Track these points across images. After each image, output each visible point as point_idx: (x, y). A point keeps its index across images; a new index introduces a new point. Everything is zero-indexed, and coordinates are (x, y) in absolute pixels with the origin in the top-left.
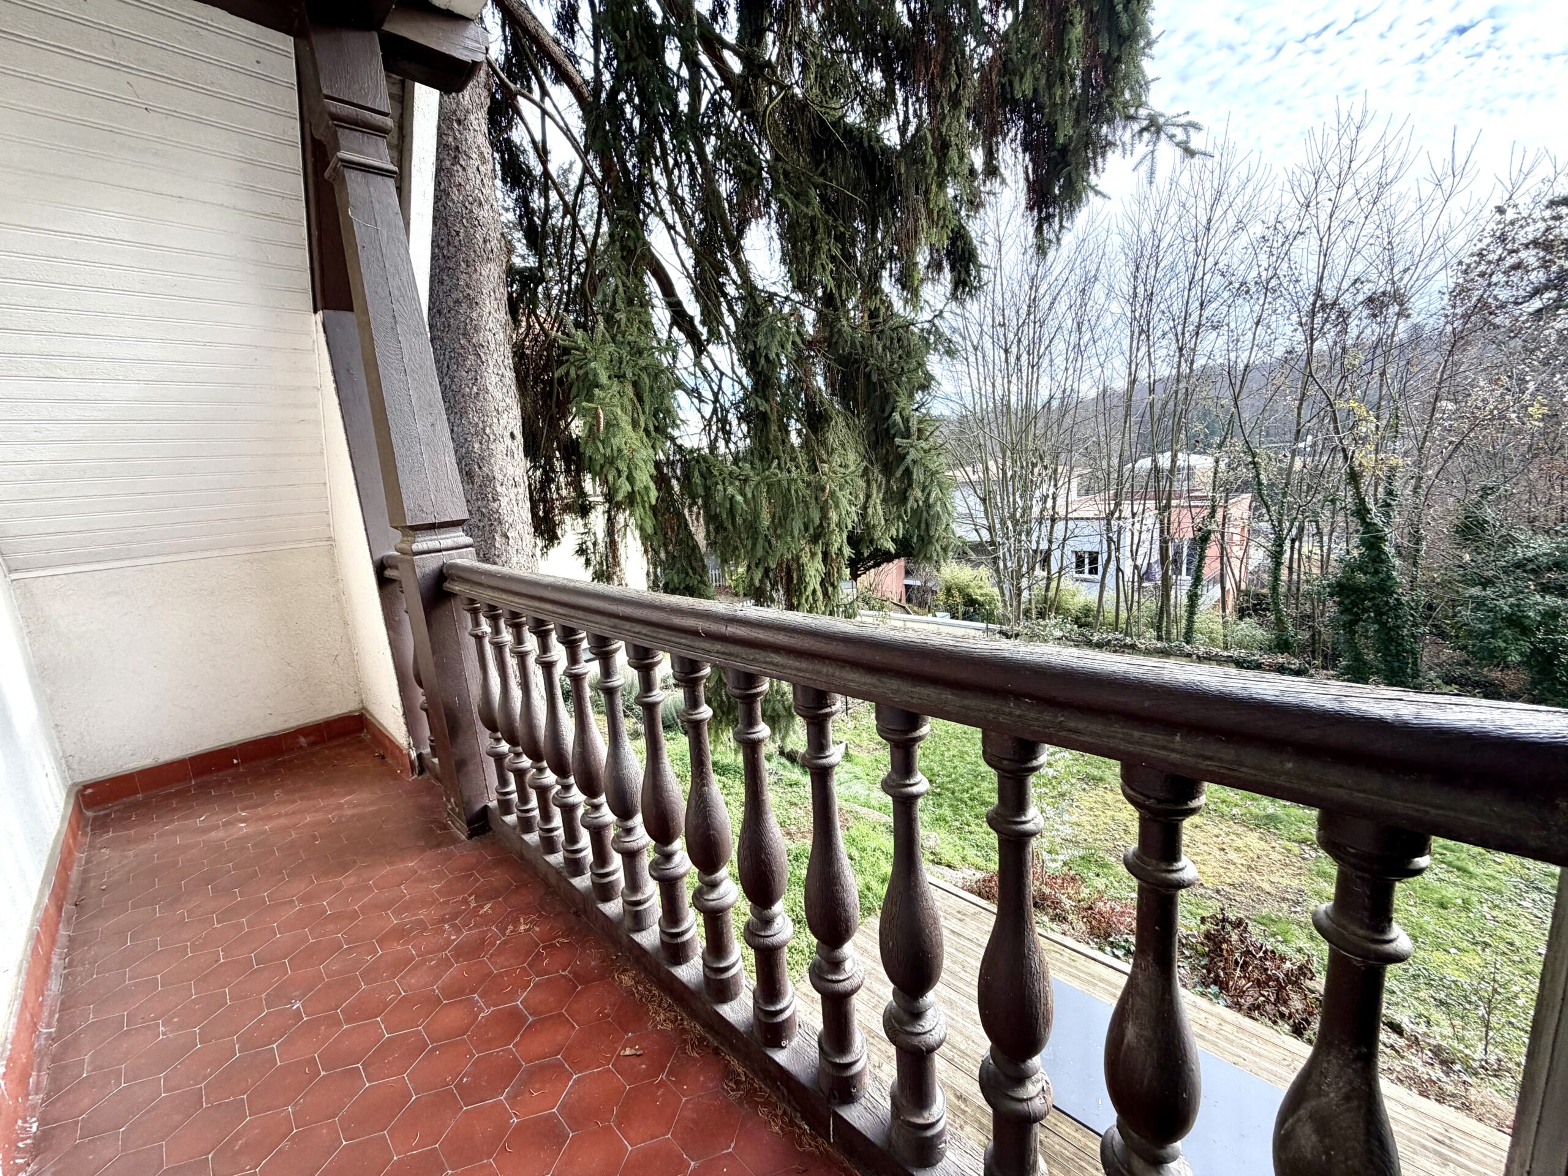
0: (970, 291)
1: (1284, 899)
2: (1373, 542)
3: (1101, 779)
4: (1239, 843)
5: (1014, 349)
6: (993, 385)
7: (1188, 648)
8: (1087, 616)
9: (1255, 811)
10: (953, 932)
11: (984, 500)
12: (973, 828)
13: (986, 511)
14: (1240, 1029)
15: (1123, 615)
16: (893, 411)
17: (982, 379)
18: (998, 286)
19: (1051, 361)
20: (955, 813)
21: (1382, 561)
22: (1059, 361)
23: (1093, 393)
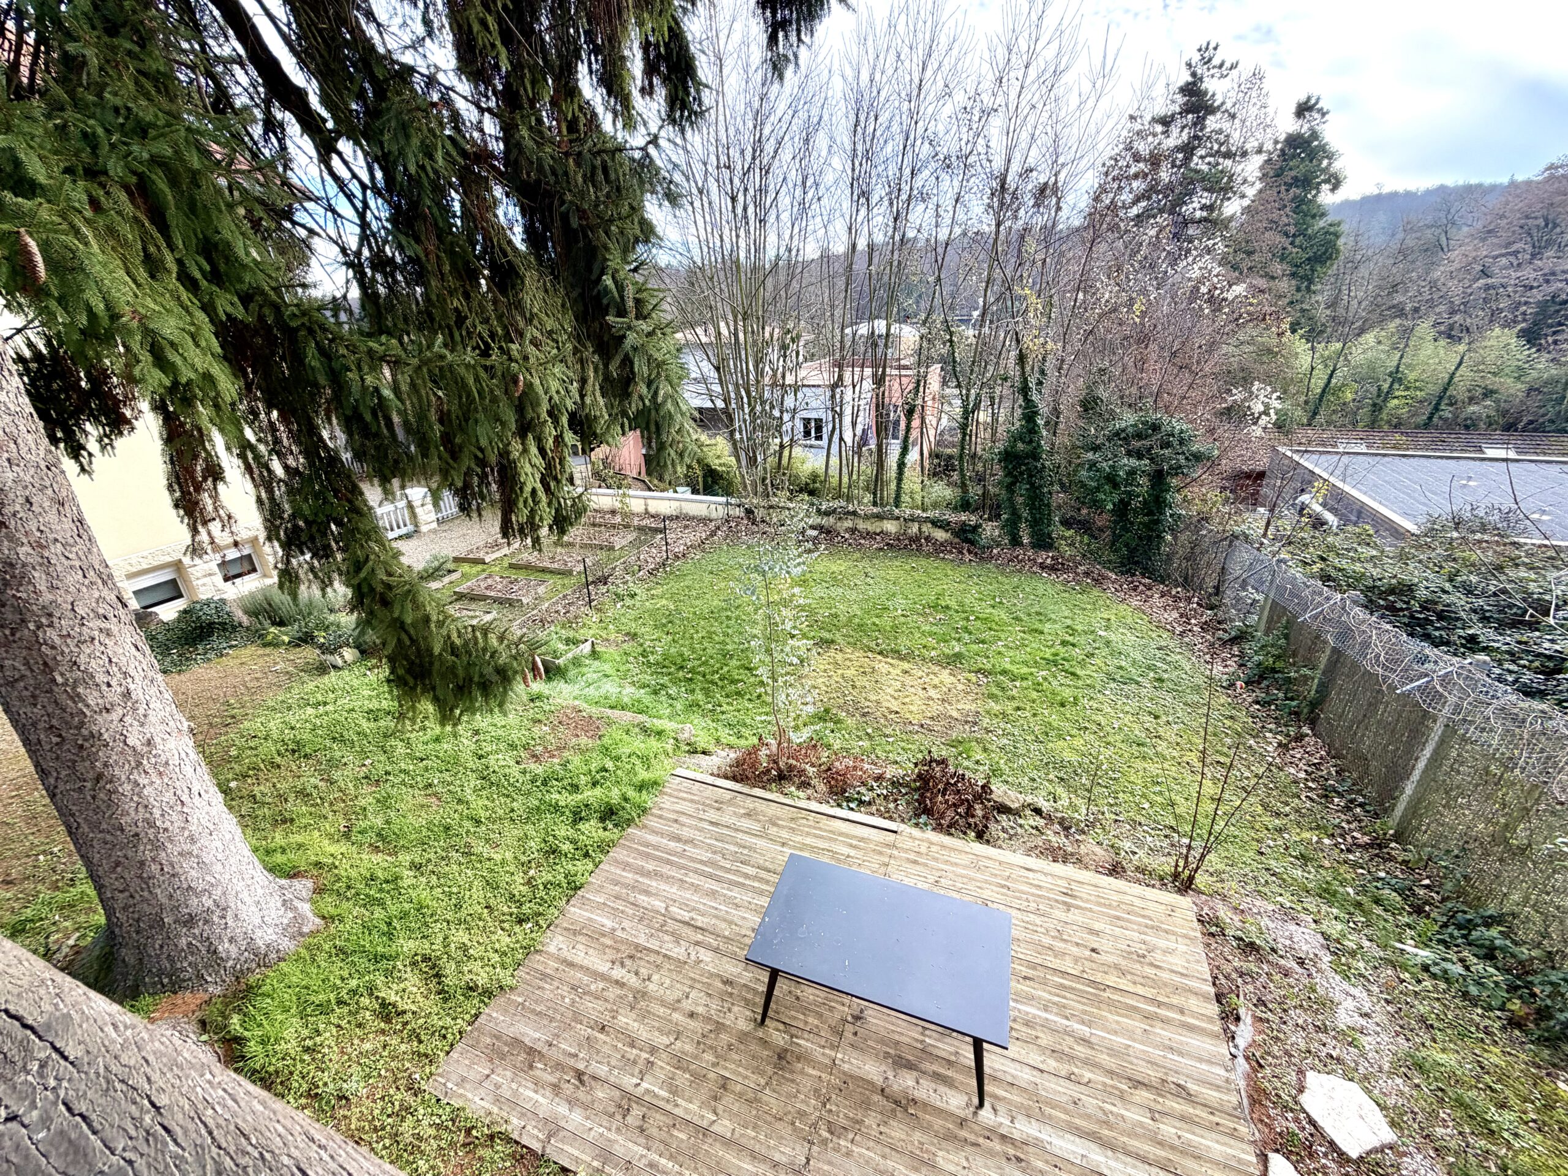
0: (690, 116)
1: (967, 722)
2: (1030, 415)
3: (833, 642)
4: (936, 681)
5: (741, 198)
6: (721, 237)
7: (897, 511)
8: (814, 482)
9: (947, 651)
10: (712, 823)
11: (717, 369)
12: (725, 707)
13: (720, 379)
14: (943, 846)
15: (845, 479)
16: (602, 273)
17: (709, 230)
18: (721, 118)
19: (778, 217)
20: (707, 695)
21: (1036, 432)
22: (785, 217)
23: (816, 255)
